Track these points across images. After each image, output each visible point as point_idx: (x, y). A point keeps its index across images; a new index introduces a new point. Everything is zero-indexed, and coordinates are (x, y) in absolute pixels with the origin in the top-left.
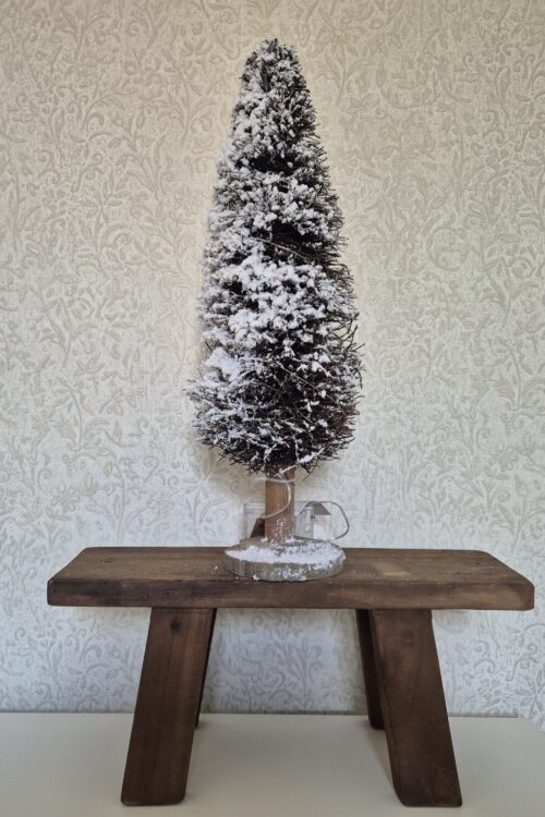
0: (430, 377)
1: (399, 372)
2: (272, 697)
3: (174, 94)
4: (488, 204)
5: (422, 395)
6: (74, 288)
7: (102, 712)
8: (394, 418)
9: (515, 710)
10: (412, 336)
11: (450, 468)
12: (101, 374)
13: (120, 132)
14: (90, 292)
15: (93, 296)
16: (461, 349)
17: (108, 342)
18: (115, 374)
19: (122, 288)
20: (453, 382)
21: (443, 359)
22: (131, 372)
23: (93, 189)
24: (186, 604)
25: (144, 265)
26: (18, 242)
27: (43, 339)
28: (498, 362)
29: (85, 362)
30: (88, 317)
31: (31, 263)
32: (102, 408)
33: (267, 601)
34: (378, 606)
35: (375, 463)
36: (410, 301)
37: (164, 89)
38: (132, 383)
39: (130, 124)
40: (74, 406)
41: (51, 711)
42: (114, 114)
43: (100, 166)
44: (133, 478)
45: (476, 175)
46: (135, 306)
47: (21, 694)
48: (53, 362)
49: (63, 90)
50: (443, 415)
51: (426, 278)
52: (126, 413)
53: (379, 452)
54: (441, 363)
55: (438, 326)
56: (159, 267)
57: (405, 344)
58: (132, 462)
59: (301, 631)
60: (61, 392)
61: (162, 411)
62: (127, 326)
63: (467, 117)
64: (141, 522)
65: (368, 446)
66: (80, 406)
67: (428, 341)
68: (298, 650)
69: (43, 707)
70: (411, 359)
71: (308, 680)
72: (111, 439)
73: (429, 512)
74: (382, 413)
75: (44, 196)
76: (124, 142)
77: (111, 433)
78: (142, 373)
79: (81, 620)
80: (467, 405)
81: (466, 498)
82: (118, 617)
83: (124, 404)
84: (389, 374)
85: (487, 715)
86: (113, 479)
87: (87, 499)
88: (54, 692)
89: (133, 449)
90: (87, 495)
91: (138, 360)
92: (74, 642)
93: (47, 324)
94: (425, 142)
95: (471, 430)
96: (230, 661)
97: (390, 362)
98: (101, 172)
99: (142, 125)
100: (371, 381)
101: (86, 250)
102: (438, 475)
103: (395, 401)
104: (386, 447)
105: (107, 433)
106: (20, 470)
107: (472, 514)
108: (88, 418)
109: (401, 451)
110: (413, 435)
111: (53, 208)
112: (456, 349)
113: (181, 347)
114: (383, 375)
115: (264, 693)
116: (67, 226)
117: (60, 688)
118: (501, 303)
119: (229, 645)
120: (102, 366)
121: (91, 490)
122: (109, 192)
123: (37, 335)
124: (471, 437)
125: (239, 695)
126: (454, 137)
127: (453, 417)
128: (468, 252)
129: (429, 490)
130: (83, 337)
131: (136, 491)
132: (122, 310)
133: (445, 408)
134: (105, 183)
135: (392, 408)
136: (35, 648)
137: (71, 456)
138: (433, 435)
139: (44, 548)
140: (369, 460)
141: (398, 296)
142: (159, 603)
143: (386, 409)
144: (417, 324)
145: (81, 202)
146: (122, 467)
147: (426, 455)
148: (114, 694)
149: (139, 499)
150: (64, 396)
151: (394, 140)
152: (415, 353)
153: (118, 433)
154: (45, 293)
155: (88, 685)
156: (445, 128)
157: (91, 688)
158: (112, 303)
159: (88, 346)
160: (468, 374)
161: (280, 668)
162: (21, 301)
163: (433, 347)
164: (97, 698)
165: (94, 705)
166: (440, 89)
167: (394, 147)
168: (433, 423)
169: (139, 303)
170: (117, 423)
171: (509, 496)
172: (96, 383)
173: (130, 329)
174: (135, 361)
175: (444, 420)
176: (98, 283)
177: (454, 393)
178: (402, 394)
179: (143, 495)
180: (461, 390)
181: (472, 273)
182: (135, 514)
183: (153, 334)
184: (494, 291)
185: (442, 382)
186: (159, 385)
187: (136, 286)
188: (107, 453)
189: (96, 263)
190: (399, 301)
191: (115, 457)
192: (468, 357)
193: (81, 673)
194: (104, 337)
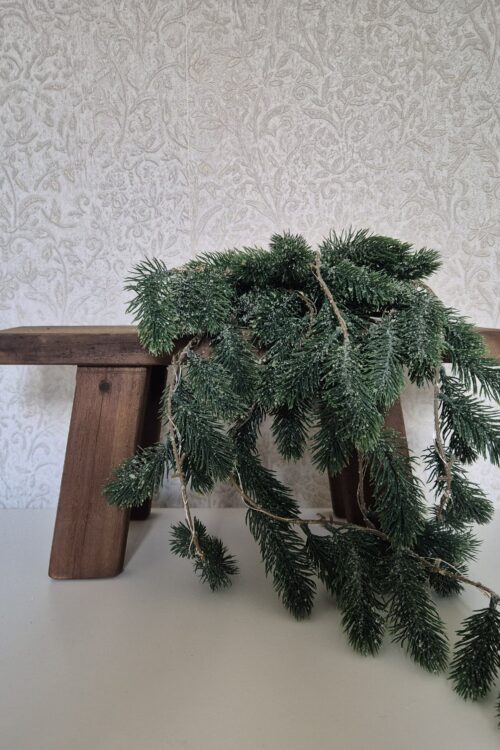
0: (403, 141)
1: (368, 136)
5: (393, 162)
8: (362, 190)
10: (383, 93)
12: (34, 144)
14: (16, 47)
15: (20, 54)
16: (439, 107)
17: (40, 106)
18: (49, 144)
19: (53, 43)
20: (429, 147)
21: (417, 119)
22: (68, 141)
24: (115, 360)
25: (76, 16)
28: (480, 121)
29: (16, 131)
30: (17, 78)
32: (39, 181)
36: (381, 50)
38: (69, 155)
40: (6, 181)
44: (75, 263)
46: (68, 64)
50: (416, 186)
51: (399, 24)
52: (64, 188)
54: (416, 124)
55: (412, 80)
56: (94, 16)
57: (374, 103)
58: (72, 245)
61: (103, 187)
62: (60, 88)
64: (86, 311)
66: (13, 182)
67: (401, 99)
70: (382, 121)
72: (49, 219)
74: (349, 185)
77: (48, 212)
78: (80, 143)
79: (26, 417)
80: (445, 172)
83: (61, 179)
84: (355, 139)
86: (54, 264)
87: (27, 285)
88: (2, 491)
89: (74, 230)
90: (27, 282)
91: (75, 128)
92: (20, 438)
95: (449, 202)
97: (358, 125)
100: (336, 148)
103: (363, 171)
105: (44, 212)
108: (22, 195)
110: (383, 209)
112: (433, 107)
113: (123, 113)
114: (350, 141)
117: (8, 488)
118: (485, 51)
121: (31, 276)
124: (448, 210)
127: (428, 187)
130: (12, 102)
131: (80, 277)
132: (53, 69)
133: (418, 177)
135: (359, 179)
137: (6, 239)
138: (406, 208)
141: (367, 46)
143: (354, 180)
144: (389, 78)
146: (63, 250)
149: (82, 286)
152: (386, 113)
153: (57, 212)
155: (37, 485)
157: (41, 487)
158: (43, 61)
159: (18, 112)
160: (446, 137)
163: (407, 107)
168: (406, 195)
169: (72, 61)
170: (54, 201)
171: (489, 275)
172: (29, 155)
173: (64, 91)
174: (71, 128)
175: (417, 191)
176: (25, 38)
177: (430, 159)
178: (370, 162)
179: (87, 281)
180: (437, 155)
181: (453, 16)
182: (79, 302)
183: (90, 97)
184: (477, 37)
185: (417, 147)
186: (99, 157)
187: (68, 40)
188: (45, 234)
189: (22, 13)
190: (368, 52)
191: (54, 239)
192: (447, 116)
193: (30, 472)
194: (35, 102)
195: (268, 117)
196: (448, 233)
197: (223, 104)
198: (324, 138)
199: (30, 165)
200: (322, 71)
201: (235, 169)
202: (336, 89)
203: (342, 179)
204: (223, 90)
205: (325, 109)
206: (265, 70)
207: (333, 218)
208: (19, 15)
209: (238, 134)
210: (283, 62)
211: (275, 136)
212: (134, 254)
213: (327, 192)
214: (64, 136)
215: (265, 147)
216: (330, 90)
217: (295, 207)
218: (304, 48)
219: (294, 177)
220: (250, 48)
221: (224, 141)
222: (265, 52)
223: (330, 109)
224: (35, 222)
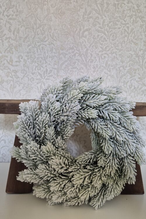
0: (128, 41)
1: (117, 39)
5: (125, 48)
8: (114, 57)
10: (122, 25)
11: (134, 76)
12: (4, 38)
16: (140, 31)
17: (7, 25)
18: (10, 38)
19: (12, 4)
20: (137, 44)
21: (133, 34)
22: (16, 37)
32: (6, 50)
35: (107, 74)
36: (122, 11)
38: (16, 42)
44: (17, 78)
46: (17, 11)
50: (132, 56)
51: (128, 3)
52: (14, 53)
53: (109, 69)
54: (133, 36)
55: (132, 21)
57: (119, 28)
58: (16, 72)
61: (28, 53)
62: (14, 19)
64: (20, 94)
65: (104, 67)
67: (128, 27)
70: (122, 34)
72: (9, 63)
73: (126, 92)
74: (110, 55)
77: (9, 61)
78: (20, 38)
80: (142, 52)
81: (140, 87)
82: (12, 129)
84: (113, 40)
86: (10, 78)
89: (17, 67)
91: (19, 33)
95: (143, 62)
97: (114, 35)
100: (106, 43)
102: (130, 78)
103: (115, 50)
104: (111, 68)
105: (7, 61)
107: (142, 93)
109: (117, 69)
110: (121, 63)
112: (138, 30)
113: (35, 28)
114: (111, 41)
120: (5, 35)
121: (2, 82)
124: (143, 64)
127: (136, 57)
129: (127, 84)
131: (19, 83)
132: (12, 13)
133: (133, 53)
135: (114, 53)
138: (129, 63)
140: (105, 73)
141: (117, 10)
143: (112, 53)
144: (124, 21)
146: (13, 74)
147: (126, 71)
149: (19, 86)
152: (123, 32)
153: (12, 61)
157: (2, 154)
158: (8, 10)
160: (142, 41)
163: (130, 30)
164: (5, 158)
165: (3, 160)
168: (129, 59)
169: (19, 10)
170: (11, 57)
172: (3, 41)
173: (15, 20)
174: (17, 33)
175: (133, 58)
176: (3, 2)
177: (137, 47)
178: (117, 48)
179: (21, 84)
180: (140, 46)
182: (18, 91)
183: (24, 23)
185: (133, 43)
186: (27, 43)
187: (17, 3)
188: (7, 68)
190: (118, 12)
191: (10, 70)
192: (143, 34)
194: (5, 24)
195: (84, 32)
196: (142, 72)
197: (69, 27)
198: (102, 39)
199: (3, 45)
200: (102, 17)
201: (72, 48)
202: (107, 23)
203: (108, 53)
204: (69, 22)
205: (103, 30)
206: (83, 16)
207: (105, 66)
209: (74, 37)
210: (89, 14)
211: (86, 38)
212: (37, 76)
213: (103, 57)
214: (15, 35)
215: (83, 42)
216: (105, 24)
217: (92, 62)
218: (97, 9)
219: (92, 52)
220: (78, 9)
221: (69, 39)
222: (84, 10)
223: (104, 30)
224: (4, 64)
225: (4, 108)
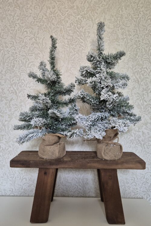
2: (74, 192)
3: (47, 25)
4: (135, 55)
6: (20, 79)
7: (27, 196)
9: (142, 196)
12: (27, 102)
13: (32, 36)
14: (24, 80)
23: (25, 52)
24: (48, 167)
26: (4, 66)
27: (11, 93)
28: (137, 99)
29: (23, 99)
30: (23, 87)
31: (8, 72)
33: (71, 167)
34: (102, 168)
37: (44, 24)
39: (35, 34)
40: (19, 112)
41: (13, 196)
42: (31, 31)
43: (27, 45)
45: (131, 47)
47: (5, 191)
48: (14, 99)
49: (16, 24)
59: (82, 174)
60: (16, 107)
63: (129, 31)
68: (82, 179)
69: (11, 195)
71: (84, 188)
75: (11, 53)
76: (33, 39)
79: (21, 171)
82: (31, 170)
85: (134, 198)
88: (14, 191)
92: (19, 176)
93: (12, 89)
94: (117, 38)
96: (62, 182)
98: (27, 47)
99: (38, 34)
101: (23, 68)
106: (5, 129)
107: (130, 142)
111: (14, 57)
115: (72, 191)
116: (17, 62)
117: (16, 190)
118: (138, 83)
119: (62, 178)
122: (29, 52)
123: (9, 92)
125: (65, 192)
126: (125, 37)
128: (129, 68)
130: (22, 92)
132: (33, 85)
134: (28, 50)
136: (9, 178)
139: (11, 151)
142: (41, 167)
145: (22, 55)
148: (30, 191)
150: (17, 109)
151: (108, 38)
154: (11, 80)
155: (23, 189)
156: (122, 34)
158: (30, 83)
159: (23, 95)
161: (77, 184)
162: (5, 83)
164: (26, 192)
165: (25, 194)
166: (121, 23)
167: (108, 40)
171: (140, 137)
181: (130, 75)
184: (136, 80)
189: (26, 72)
193: (21, 185)
199: (26, 108)
208: (25, 72)
225: (29, 164)
